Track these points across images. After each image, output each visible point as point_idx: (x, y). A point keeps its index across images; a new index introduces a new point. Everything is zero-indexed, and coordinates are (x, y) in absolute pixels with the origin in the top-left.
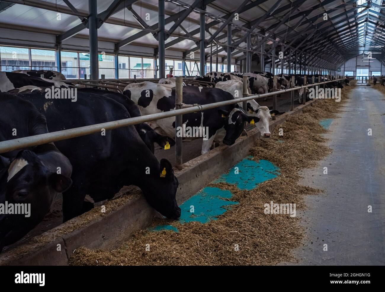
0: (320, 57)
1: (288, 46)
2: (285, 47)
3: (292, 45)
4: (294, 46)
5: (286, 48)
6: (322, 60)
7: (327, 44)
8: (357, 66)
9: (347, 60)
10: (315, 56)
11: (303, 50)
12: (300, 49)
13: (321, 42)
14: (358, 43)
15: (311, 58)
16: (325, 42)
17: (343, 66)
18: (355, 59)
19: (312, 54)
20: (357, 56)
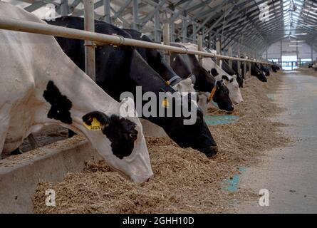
0: (237, 41)
1: (200, 26)
2: (197, 27)
3: (206, 25)
4: (208, 25)
5: (199, 29)
6: (239, 44)
7: (246, 24)
8: (283, 53)
9: (270, 45)
10: (232, 39)
11: (218, 31)
12: (215, 29)
13: (240, 20)
14: (283, 22)
15: (227, 42)
16: (244, 21)
17: (265, 53)
18: (279, 43)
19: (228, 37)
20: (281, 40)
